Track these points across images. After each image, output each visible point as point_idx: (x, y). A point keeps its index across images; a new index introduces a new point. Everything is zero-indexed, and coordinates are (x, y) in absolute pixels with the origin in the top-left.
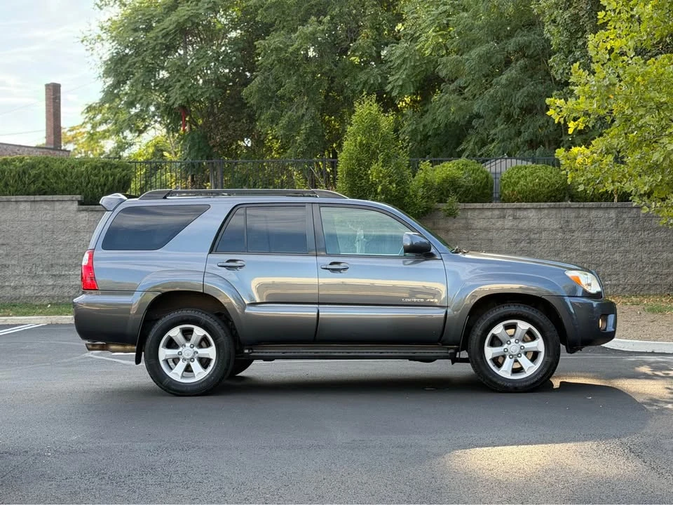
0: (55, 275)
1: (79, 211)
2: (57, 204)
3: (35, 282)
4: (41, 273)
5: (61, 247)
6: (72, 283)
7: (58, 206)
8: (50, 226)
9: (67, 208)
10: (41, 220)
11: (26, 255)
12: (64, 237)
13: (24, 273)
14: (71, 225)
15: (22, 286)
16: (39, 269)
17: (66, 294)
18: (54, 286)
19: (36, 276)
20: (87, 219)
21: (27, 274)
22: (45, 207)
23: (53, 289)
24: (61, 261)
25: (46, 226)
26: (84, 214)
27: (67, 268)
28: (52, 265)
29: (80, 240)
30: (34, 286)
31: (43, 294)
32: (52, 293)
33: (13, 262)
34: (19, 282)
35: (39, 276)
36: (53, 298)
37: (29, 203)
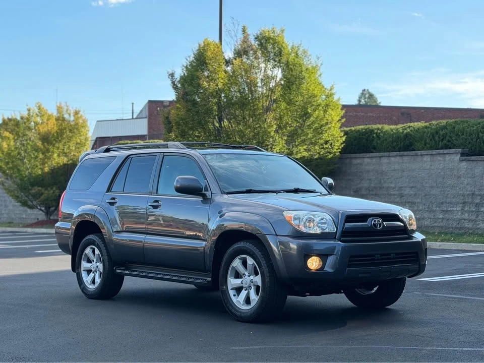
0: (443, 211)
1: (461, 161)
2: (447, 156)
3: (431, 216)
4: (435, 209)
5: (448, 189)
6: (455, 217)
7: (448, 157)
8: (442, 173)
9: (453, 159)
10: (437, 169)
11: (426, 195)
12: (451, 182)
13: (425, 208)
14: (455, 172)
15: (423, 219)
16: (434, 206)
17: (450, 225)
18: (443, 219)
19: (432, 211)
20: (466, 167)
21: (427, 209)
22: (439, 158)
23: (442, 221)
24: (448, 200)
25: (440, 173)
26: (464, 164)
27: (452, 206)
28: (442, 203)
29: (461, 183)
30: (431, 218)
31: (436, 224)
32: (442, 224)
33: (418, 200)
34: (422, 215)
35: (434, 211)
36: (442, 227)
37: (429, 156)
